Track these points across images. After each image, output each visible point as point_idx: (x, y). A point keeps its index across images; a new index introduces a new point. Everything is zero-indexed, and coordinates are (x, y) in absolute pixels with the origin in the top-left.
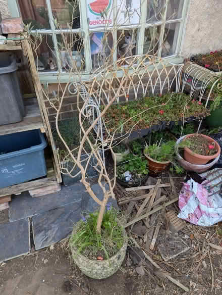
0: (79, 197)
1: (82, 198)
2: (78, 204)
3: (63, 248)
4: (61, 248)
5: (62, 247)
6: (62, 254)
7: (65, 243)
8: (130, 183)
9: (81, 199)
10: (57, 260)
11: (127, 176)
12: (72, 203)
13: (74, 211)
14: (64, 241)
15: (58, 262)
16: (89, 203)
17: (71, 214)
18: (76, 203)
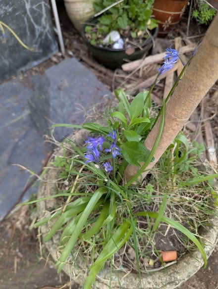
0: (23, 109)
1: (31, 107)
2: (24, 123)
3: (23, 227)
4: (17, 229)
5: (18, 225)
6: (25, 239)
7: (23, 213)
8: (130, 51)
9: (27, 112)
10: (16, 260)
11: (116, 40)
12: (7, 124)
13: (20, 140)
14: (19, 211)
15: (21, 265)
16: (51, 110)
17: (16, 147)
18: (18, 122)
